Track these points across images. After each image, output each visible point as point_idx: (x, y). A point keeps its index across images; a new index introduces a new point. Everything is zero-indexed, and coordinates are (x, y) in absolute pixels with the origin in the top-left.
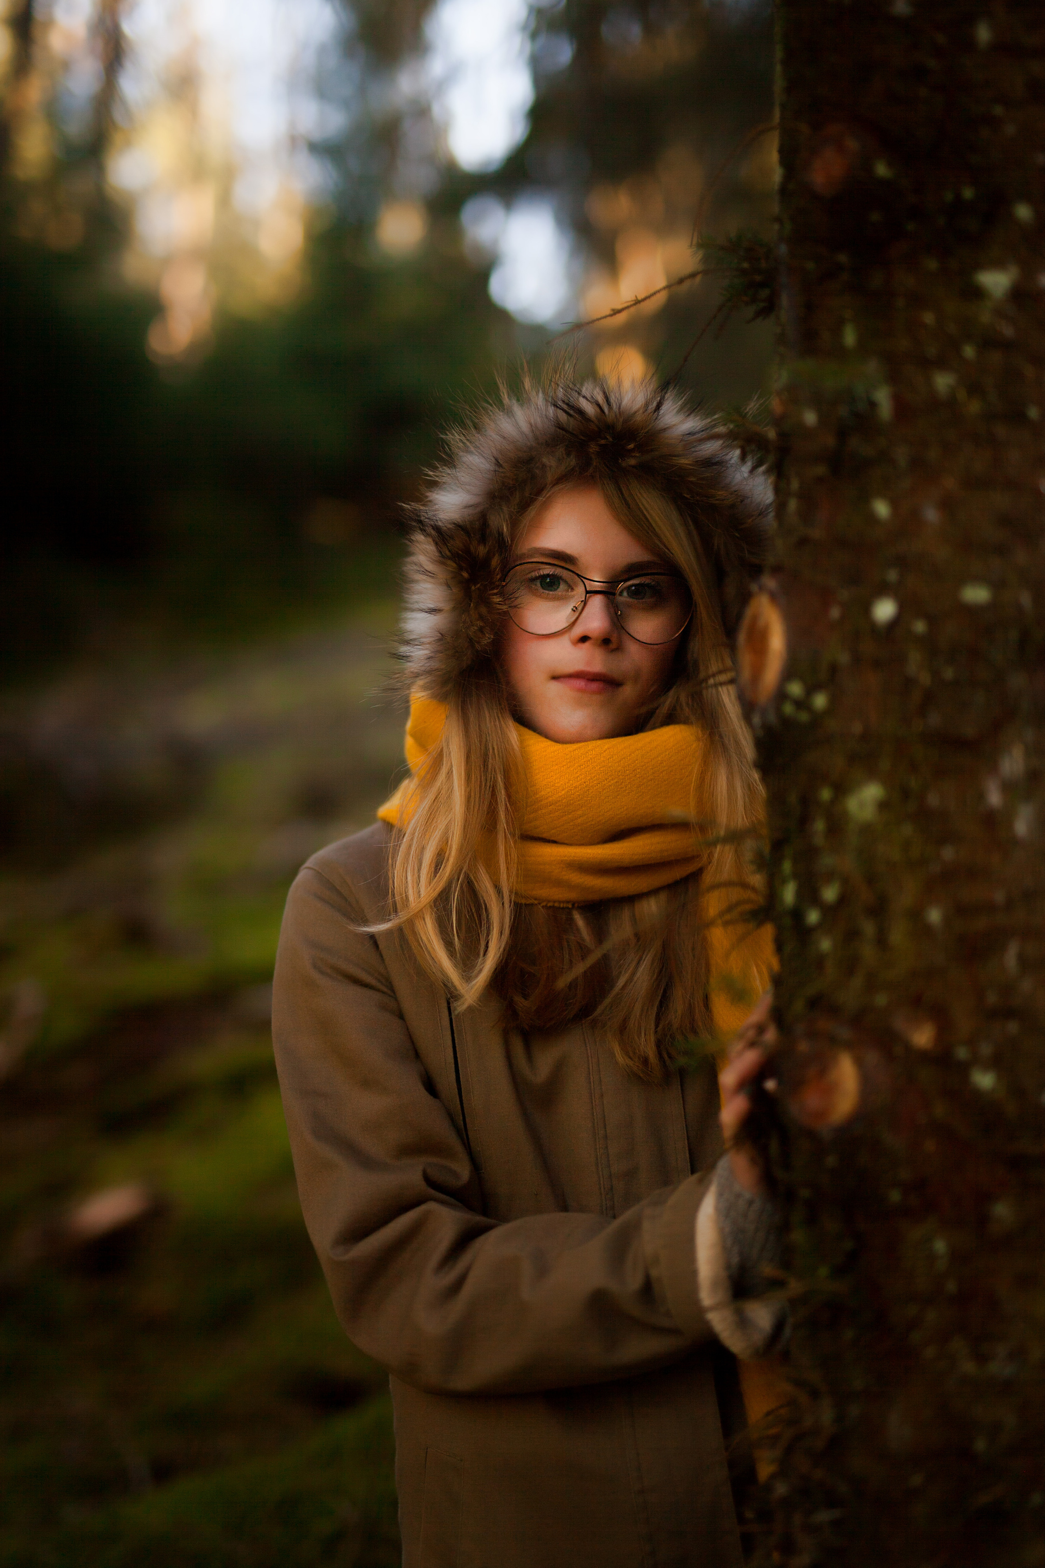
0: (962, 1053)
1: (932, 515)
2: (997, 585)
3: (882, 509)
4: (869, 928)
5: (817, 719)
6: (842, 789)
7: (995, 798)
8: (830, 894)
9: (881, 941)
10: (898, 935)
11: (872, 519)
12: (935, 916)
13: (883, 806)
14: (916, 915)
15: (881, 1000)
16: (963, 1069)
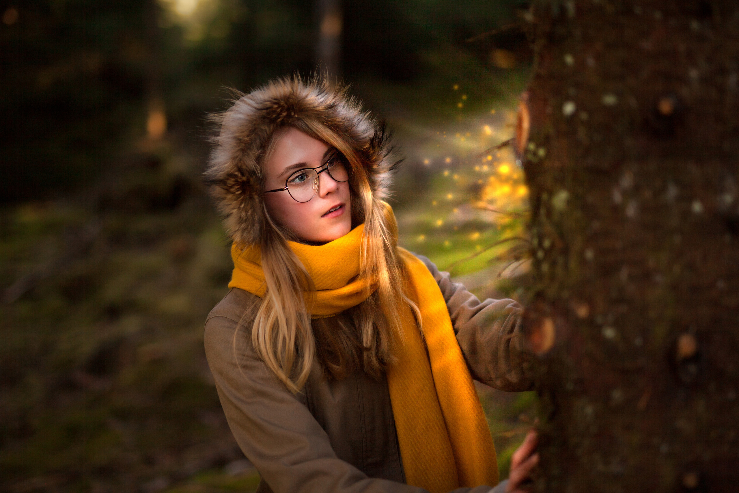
0: (599, 320)
1: (591, 62)
2: (619, 94)
3: (569, 59)
4: (561, 260)
5: (541, 162)
6: (551, 194)
7: (617, 197)
8: (547, 243)
9: (566, 267)
10: (573, 264)
11: (565, 64)
12: (589, 254)
13: (569, 202)
14: (581, 254)
15: (565, 294)
16: (599, 328)
